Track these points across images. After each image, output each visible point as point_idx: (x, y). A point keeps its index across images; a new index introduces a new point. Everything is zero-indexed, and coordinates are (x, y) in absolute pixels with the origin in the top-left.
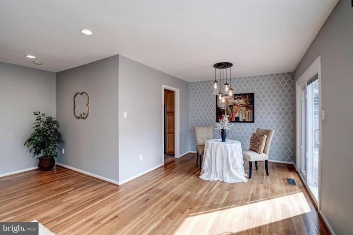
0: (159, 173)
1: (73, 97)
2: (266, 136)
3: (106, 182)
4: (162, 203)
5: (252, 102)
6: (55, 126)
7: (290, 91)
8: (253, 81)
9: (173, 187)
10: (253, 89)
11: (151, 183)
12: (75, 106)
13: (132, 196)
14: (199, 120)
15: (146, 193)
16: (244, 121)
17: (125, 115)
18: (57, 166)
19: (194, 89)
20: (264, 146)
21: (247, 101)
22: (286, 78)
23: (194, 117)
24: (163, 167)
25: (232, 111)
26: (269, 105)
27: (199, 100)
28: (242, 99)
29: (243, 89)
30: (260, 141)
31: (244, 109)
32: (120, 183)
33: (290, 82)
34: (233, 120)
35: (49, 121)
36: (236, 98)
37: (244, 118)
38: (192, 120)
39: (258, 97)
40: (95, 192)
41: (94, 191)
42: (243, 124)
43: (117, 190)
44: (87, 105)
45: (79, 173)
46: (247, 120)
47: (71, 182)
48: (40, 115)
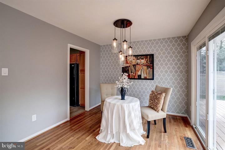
2: (164, 94)
5: (152, 62)
7: (184, 52)
8: (153, 43)
10: (153, 50)
14: (109, 77)
16: (145, 79)
19: (104, 51)
20: (162, 105)
21: (148, 61)
22: (181, 41)
23: (104, 74)
24: (69, 122)
25: (135, 69)
26: (166, 64)
27: (109, 60)
28: (144, 59)
29: (144, 51)
30: (158, 99)
31: (145, 68)
33: (184, 44)
34: (136, 78)
36: (139, 58)
37: (145, 76)
38: (103, 77)
39: (157, 57)
42: (144, 81)
46: (147, 78)
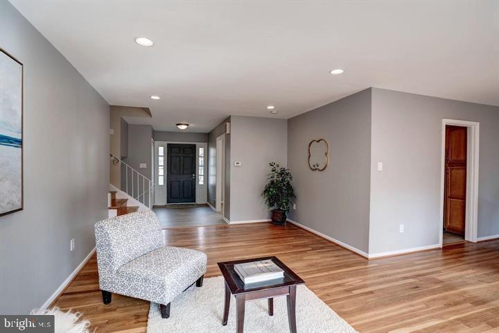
0: (433, 258)
1: (308, 144)
3: (349, 250)
4: (445, 298)
6: (289, 179)
9: (465, 284)
11: (419, 267)
12: (310, 156)
13: (390, 275)
15: (412, 277)
17: (380, 166)
18: (287, 222)
24: (441, 251)
32: (370, 256)
35: (283, 173)
40: (338, 258)
41: (336, 256)
43: (366, 263)
44: (326, 154)
45: (312, 233)
47: (306, 241)
48: (275, 166)
